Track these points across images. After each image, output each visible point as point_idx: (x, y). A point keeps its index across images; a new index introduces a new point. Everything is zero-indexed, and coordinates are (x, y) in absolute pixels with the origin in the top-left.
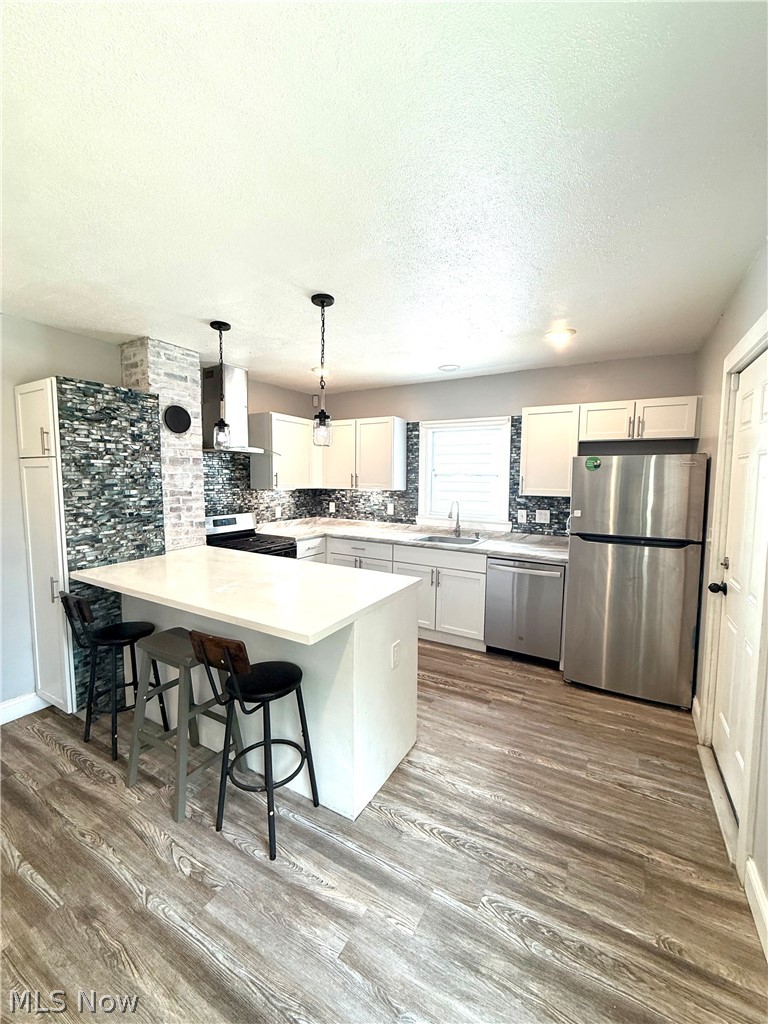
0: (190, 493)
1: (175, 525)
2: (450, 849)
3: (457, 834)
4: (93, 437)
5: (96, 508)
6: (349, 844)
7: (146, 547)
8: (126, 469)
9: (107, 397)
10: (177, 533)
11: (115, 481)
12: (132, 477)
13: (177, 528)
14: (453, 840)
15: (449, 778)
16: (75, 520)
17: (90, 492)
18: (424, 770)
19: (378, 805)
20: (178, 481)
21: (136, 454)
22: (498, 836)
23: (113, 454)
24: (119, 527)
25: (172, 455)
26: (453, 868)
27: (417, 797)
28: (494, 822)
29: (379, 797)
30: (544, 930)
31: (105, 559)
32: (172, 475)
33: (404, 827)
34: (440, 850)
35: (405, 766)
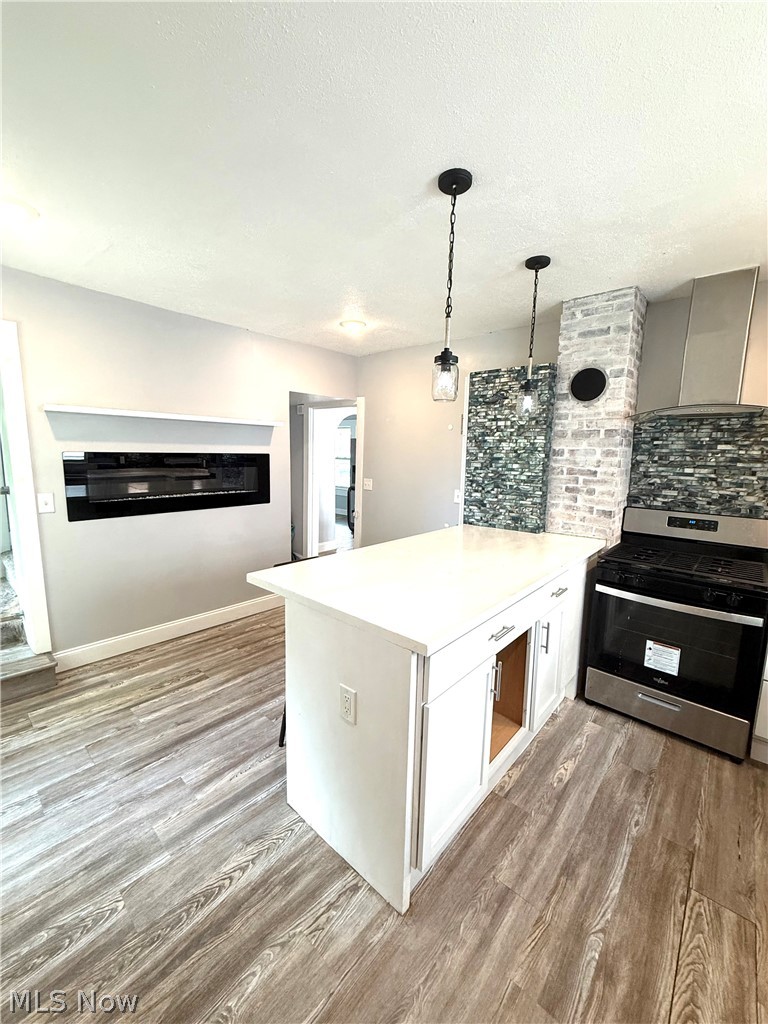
0: (595, 473)
1: (568, 507)
2: (194, 891)
3: (207, 910)
4: (489, 417)
5: (484, 478)
6: (264, 795)
7: (522, 521)
8: (511, 444)
9: (503, 380)
10: (571, 517)
11: (502, 455)
12: (516, 452)
13: (570, 512)
14: (202, 899)
15: (301, 946)
16: (471, 485)
17: (482, 464)
18: (331, 906)
19: (297, 829)
20: (579, 458)
21: (522, 430)
22: (163, 974)
23: (502, 431)
24: (500, 497)
25: (576, 427)
26: (175, 885)
27: (285, 878)
28: (187, 981)
29: (307, 832)
30: (39, 961)
31: (487, 522)
32: (573, 451)
33: (253, 849)
34: (202, 879)
35: (348, 879)
